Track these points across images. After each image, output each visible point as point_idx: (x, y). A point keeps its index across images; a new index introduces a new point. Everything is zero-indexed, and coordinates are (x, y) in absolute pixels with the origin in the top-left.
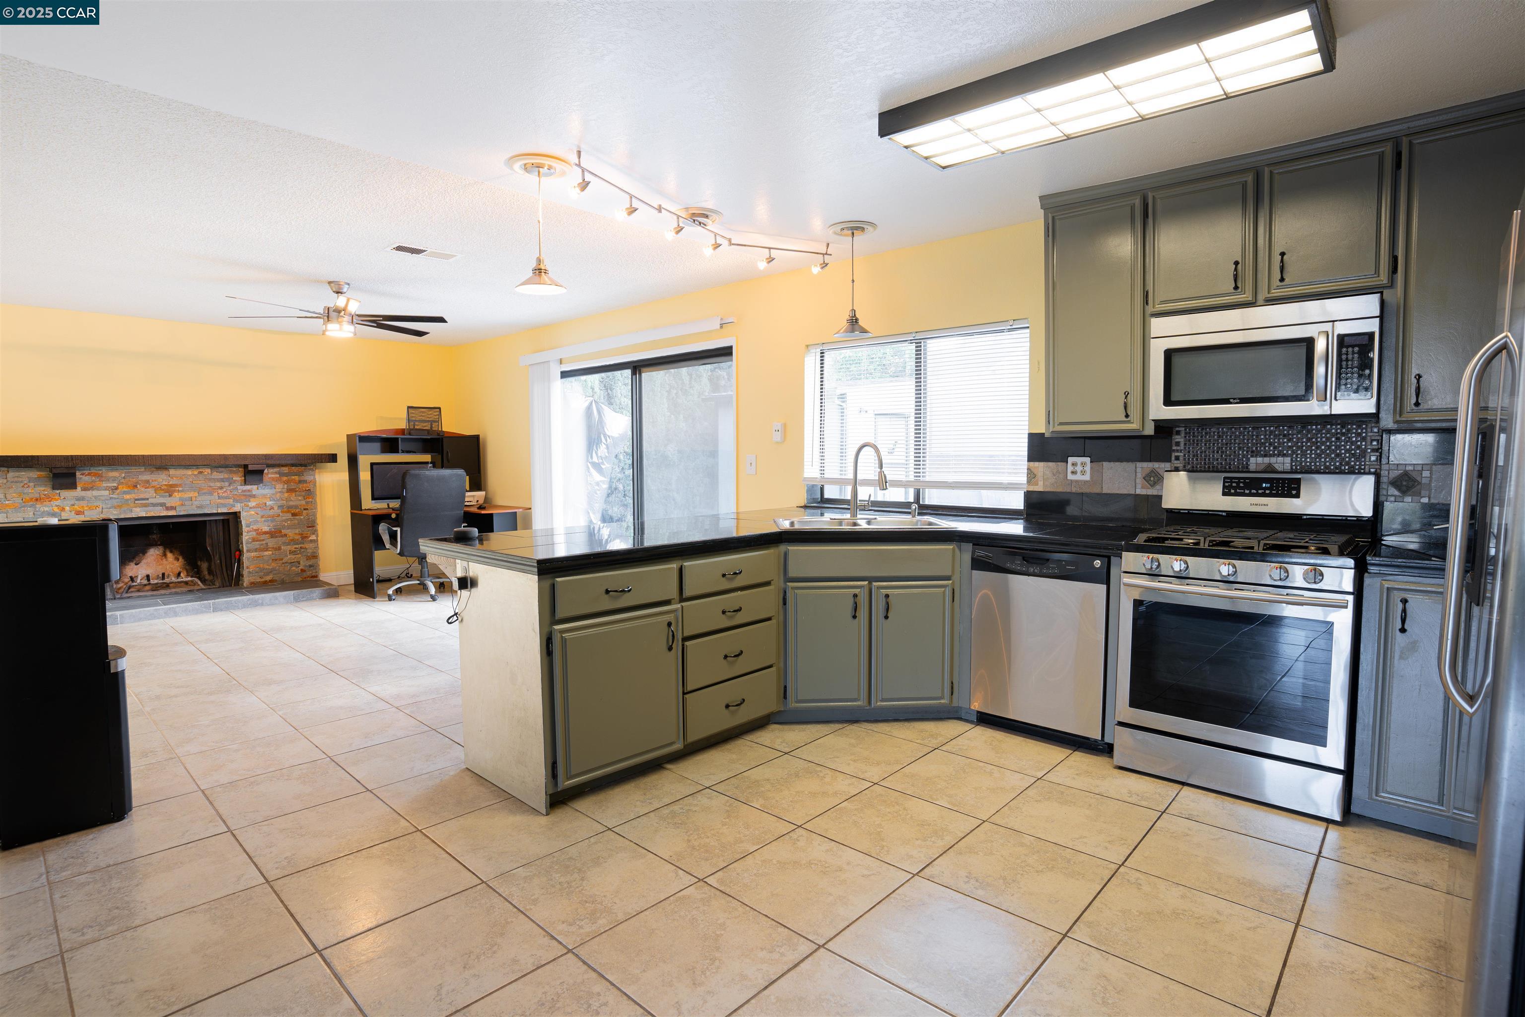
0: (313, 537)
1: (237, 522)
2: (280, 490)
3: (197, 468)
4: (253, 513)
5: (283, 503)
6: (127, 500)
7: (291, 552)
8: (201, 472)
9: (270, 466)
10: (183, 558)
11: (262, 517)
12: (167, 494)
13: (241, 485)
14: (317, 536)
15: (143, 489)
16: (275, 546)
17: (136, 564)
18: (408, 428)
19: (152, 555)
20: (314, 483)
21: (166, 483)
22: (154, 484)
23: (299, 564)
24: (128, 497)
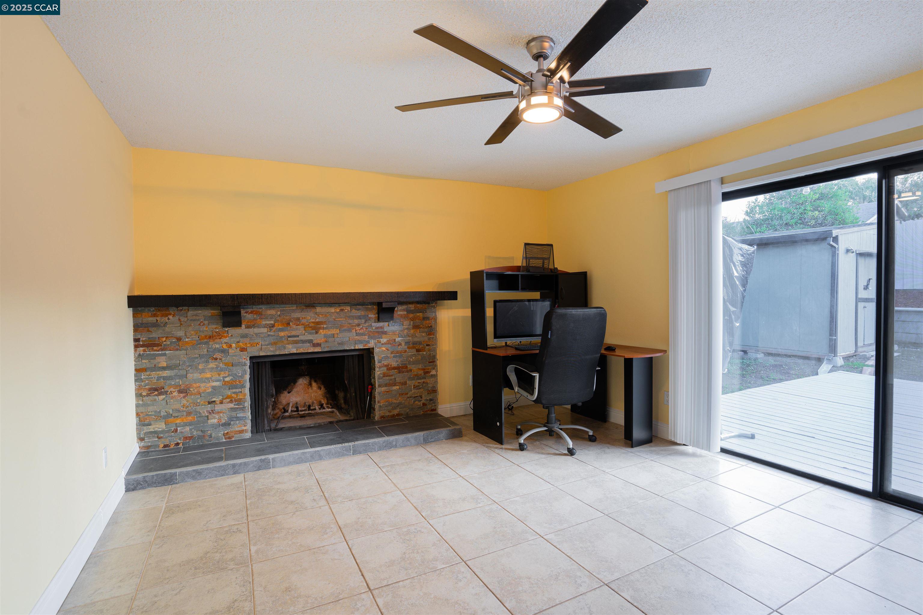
0: (433, 372)
1: (370, 357)
2: (407, 327)
3: (340, 306)
4: (384, 349)
5: (409, 340)
6: (282, 337)
7: (415, 387)
8: (342, 310)
9: (401, 303)
10: (325, 387)
11: (392, 353)
12: (314, 331)
13: (375, 322)
14: (437, 371)
15: (295, 327)
16: (402, 381)
17: (289, 393)
18: (525, 265)
19: (301, 384)
20: (435, 319)
21: (314, 321)
22: (304, 321)
23: (422, 398)
24: (282, 334)
